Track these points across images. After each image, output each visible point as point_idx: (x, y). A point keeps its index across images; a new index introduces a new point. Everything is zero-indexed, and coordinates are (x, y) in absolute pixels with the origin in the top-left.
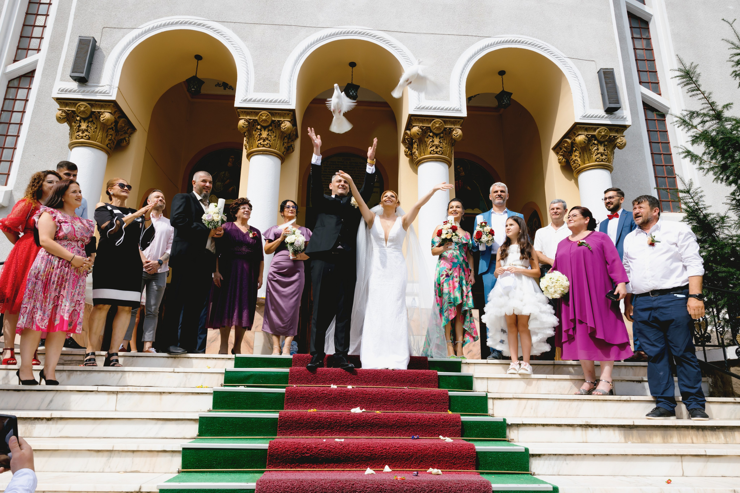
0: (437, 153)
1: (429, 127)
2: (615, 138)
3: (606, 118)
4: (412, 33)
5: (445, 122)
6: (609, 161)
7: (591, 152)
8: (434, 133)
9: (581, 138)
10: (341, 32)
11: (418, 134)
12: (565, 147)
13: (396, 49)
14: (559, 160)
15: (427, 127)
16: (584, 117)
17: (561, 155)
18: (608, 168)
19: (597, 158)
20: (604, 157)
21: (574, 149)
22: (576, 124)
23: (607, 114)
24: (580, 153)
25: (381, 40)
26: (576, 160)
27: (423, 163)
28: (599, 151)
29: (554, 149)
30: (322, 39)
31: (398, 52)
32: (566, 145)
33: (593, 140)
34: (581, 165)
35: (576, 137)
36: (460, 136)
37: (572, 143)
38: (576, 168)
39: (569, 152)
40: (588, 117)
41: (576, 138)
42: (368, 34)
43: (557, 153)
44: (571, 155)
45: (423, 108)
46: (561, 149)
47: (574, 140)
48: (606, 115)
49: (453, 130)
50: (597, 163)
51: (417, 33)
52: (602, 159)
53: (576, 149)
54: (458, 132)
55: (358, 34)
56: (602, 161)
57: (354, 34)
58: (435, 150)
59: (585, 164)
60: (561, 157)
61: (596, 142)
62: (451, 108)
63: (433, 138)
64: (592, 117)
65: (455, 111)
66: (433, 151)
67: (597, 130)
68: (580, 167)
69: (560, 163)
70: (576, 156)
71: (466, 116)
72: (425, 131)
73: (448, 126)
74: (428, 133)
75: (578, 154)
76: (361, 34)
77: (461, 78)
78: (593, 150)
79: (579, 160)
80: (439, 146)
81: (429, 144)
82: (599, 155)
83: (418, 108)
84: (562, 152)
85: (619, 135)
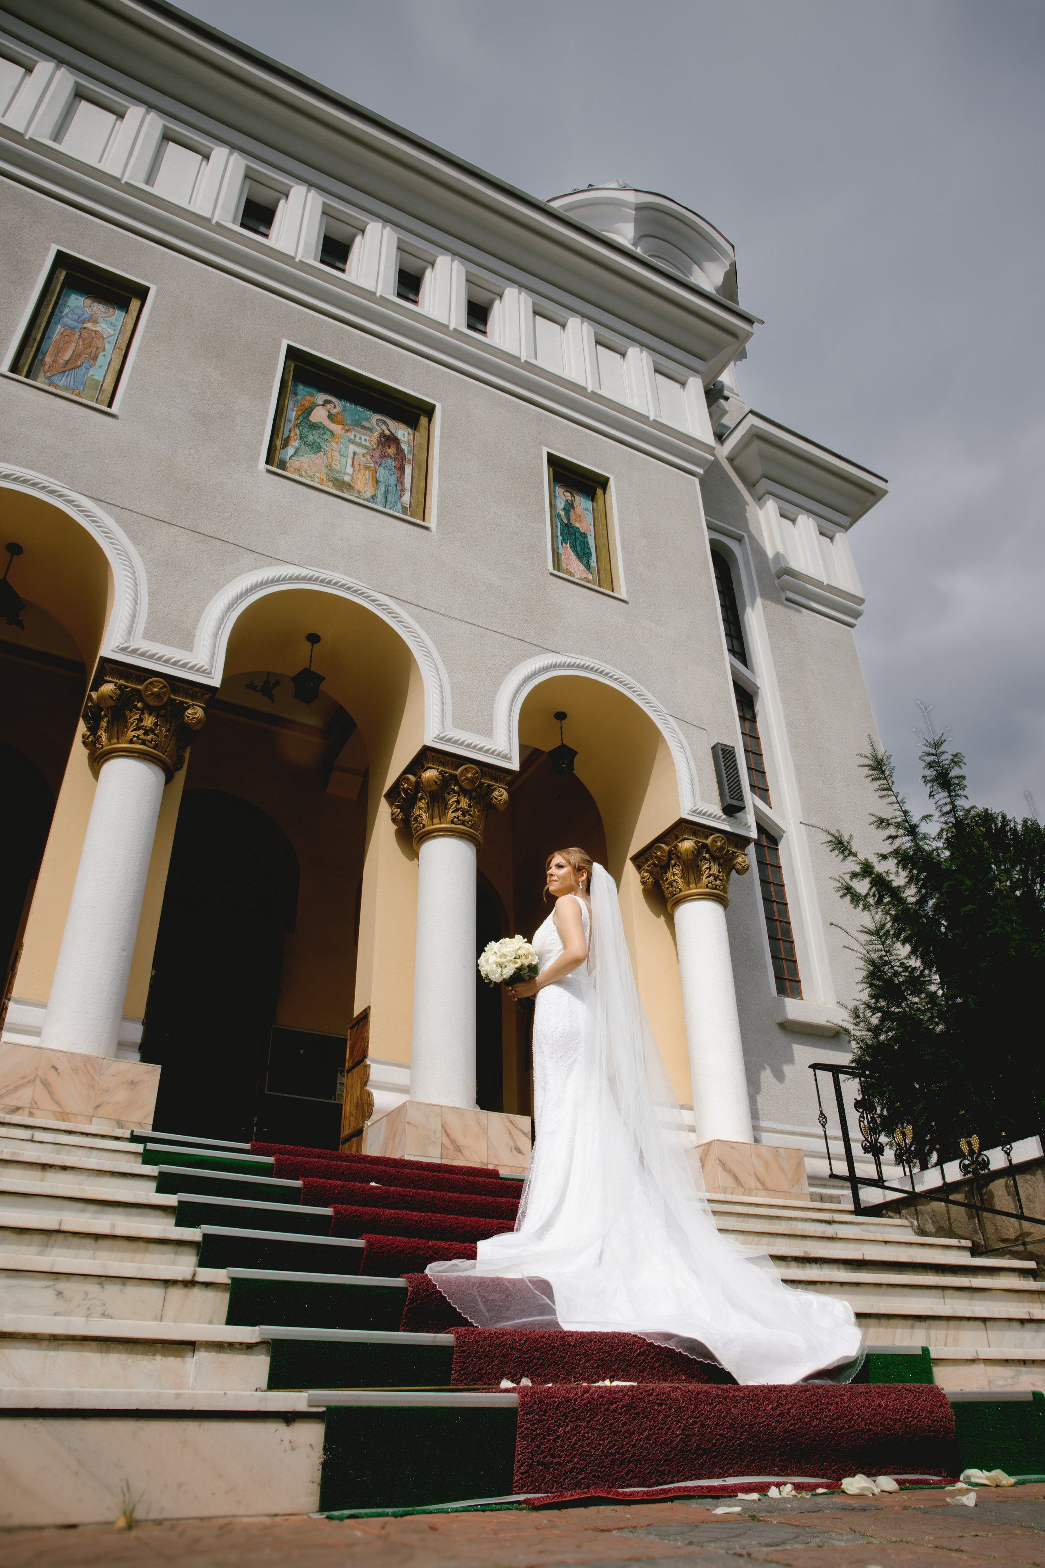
0: (463, 823)
1: (456, 776)
2: (734, 856)
3: (723, 820)
4: (436, 612)
5: (484, 775)
6: (725, 890)
7: (701, 871)
8: (461, 788)
9: (687, 845)
10: (317, 578)
11: (436, 782)
12: (656, 857)
13: (409, 632)
14: (643, 878)
15: (451, 775)
16: (694, 812)
17: (647, 871)
18: (721, 900)
19: (709, 883)
20: (718, 882)
21: (673, 862)
22: (682, 822)
23: (725, 814)
24: (682, 871)
25: (384, 609)
26: (674, 881)
27: (435, 837)
28: (712, 872)
29: (634, 859)
30: (282, 581)
31: (411, 638)
32: (659, 853)
33: (703, 852)
34: (683, 890)
35: (679, 842)
36: (505, 802)
37: (670, 852)
38: (674, 895)
39: (661, 867)
40: (699, 813)
41: (680, 845)
42: (363, 593)
43: (639, 868)
44: (666, 873)
45: (449, 740)
46: (647, 860)
47: (676, 847)
48: (724, 816)
49: (495, 790)
50: (707, 890)
51: (443, 615)
52: (716, 885)
53: (675, 863)
54: (501, 794)
55: (345, 589)
56: (716, 889)
57: (339, 586)
58: (461, 818)
59: (690, 889)
60: (646, 874)
61: (707, 856)
62: (496, 750)
63: (459, 796)
64: (704, 814)
65: (502, 757)
66: (458, 818)
67: (712, 837)
68: (682, 894)
69: (643, 883)
70: (675, 874)
71: (518, 769)
72: (446, 783)
73: (487, 782)
74: (450, 785)
75: (678, 872)
76: (352, 591)
77: (512, 705)
78: (703, 868)
79: (680, 881)
80: (468, 811)
81: (452, 806)
82: (712, 878)
83: (441, 739)
84: (649, 866)
85: (739, 852)
